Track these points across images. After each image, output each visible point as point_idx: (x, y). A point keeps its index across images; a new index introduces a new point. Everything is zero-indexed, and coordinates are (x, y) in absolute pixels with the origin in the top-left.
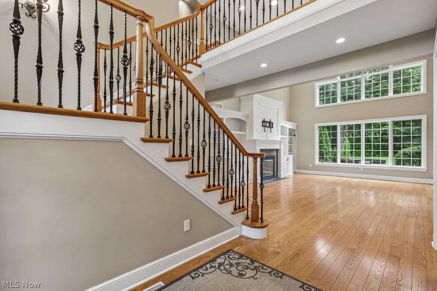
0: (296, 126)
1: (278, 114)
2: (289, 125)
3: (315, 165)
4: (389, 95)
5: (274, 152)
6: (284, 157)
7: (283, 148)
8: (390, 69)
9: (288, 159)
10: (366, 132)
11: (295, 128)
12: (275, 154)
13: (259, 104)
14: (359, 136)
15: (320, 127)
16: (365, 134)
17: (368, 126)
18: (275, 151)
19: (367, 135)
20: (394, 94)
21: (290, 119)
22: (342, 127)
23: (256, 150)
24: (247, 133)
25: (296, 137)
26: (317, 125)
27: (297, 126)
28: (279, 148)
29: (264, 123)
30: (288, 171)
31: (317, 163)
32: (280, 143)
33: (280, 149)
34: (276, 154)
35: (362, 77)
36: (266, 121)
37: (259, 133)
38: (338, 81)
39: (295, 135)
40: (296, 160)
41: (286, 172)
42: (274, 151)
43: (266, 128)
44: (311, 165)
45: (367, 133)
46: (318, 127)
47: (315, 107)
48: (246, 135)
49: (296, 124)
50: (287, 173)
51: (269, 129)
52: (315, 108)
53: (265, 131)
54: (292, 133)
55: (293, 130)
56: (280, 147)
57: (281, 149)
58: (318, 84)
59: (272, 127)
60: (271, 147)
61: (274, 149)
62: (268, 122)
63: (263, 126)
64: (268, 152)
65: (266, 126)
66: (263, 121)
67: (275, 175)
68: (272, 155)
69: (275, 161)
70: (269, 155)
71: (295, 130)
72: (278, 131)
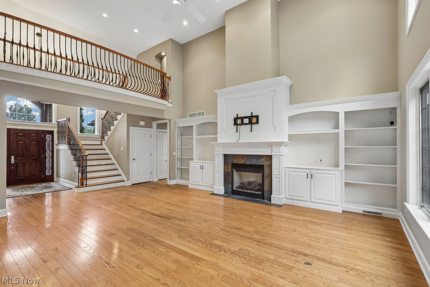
0: (397, 100)
1: (274, 98)
9: (310, 176)
12: (265, 163)
18: (265, 158)
23: (215, 155)
25: (398, 127)
26: (410, 88)
28: (269, 154)
30: (314, 200)
36: (240, 118)
37: (228, 135)
39: (392, 123)
40: (397, 186)
42: (263, 157)
46: (420, 89)
47: (407, 35)
50: (309, 203)
53: (237, 130)
56: (272, 153)
57: (273, 156)
59: (257, 122)
60: (246, 152)
61: (260, 155)
62: (246, 117)
63: (235, 124)
64: (246, 158)
65: (242, 124)
66: (235, 118)
67: (265, 195)
68: (257, 164)
69: (266, 174)
70: (248, 163)
71: (396, 108)
72: (274, 125)
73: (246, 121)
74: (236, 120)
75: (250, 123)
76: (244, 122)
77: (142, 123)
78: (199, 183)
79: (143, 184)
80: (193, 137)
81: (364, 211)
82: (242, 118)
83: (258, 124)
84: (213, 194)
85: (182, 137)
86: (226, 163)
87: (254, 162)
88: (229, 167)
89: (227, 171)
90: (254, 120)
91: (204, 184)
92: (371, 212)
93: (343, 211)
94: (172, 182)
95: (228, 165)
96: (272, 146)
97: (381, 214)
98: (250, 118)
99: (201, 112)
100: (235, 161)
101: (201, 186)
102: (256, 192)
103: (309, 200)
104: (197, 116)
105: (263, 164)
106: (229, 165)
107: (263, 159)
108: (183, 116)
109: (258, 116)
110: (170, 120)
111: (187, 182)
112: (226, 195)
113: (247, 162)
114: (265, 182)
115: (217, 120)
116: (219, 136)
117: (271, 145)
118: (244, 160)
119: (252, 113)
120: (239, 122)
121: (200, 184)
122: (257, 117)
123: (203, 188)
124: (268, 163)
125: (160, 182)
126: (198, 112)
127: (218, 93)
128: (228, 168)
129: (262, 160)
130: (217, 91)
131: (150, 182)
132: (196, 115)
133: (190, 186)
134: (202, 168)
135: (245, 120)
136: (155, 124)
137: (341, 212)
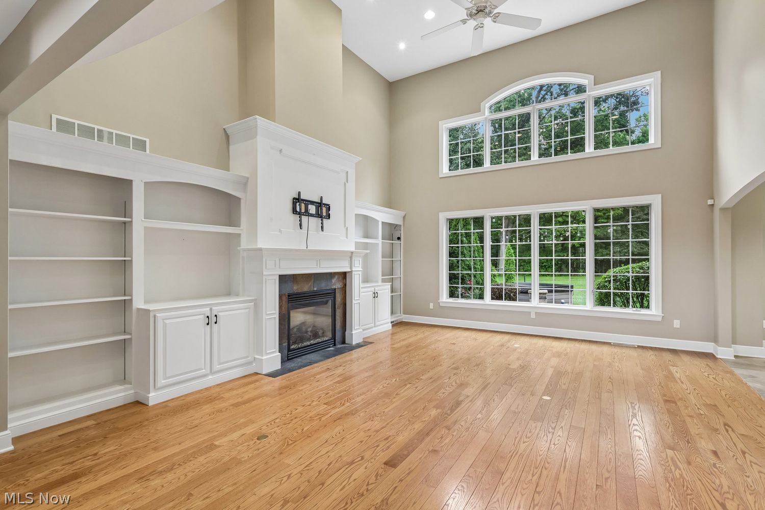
0: (402, 219)
1: (345, 184)
2: (383, 216)
3: (441, 305)
4: (587, 150)
5: (334, 280)
6: (362, 290)
7: (361, 269)
8: (589, 91)
9: (375, 295)
10: (541, 234)
11: (400, 222)
12: (336, 284)
13: (281, 151)
14: (528, 241)
15: (451, 221)
16: (540, 237)
17: (545, 219)
18: (337, 277)
19: (542, 238)
20: (595, 149)
21: (389, 202)
22: (494, 220)
24: (243, 229)
25: (402, 242)
26: (443, 217)
27: (404, 217)
28: (347, 270)
29: (298, 204)
30: (377, 323)
31: (444, 301)
32: (351, 257)
33: (351, 272)
34: (341, 284)
35: (534, 108)
36: (303, 200)
37: (280, 231)
38: (486, 118)
39: (399, 238)
40: (402, 293)
41: (373, 325)
42: (334, 277)
43: (304, 219)
44: (431, 306)
45: (542, 236)
46: (447, 219)
47: (440, 176)
48: (240, 234)
49: (403, 213)
50: (374, 329)
51: (314, 222)
52: (440, 178)
53: (301, 225)
54: (393, 233)
55: (396, 226)
56: (351, 268)
57: (353, 273)
58: (445, 124)
59: (328, 216)
60: (320, 267)
61: (331, 273)
62: (312, 203)
63: (294, 211)
64: (313, 280)
65: (307, 213)
66: (294, 199)
67: (336, 338)
68: (328, 289)
69: (338, 303)
70: (315, 289)
71: (401, 225)
72: (347, 226)
73: (312, 209)
74: (297, 200)
75: (319, 215)
76: (310, 212)
78: (201, 369)
80: (131, 222)
82: (307, 203)
83: (329, 218)
87: (323, 286)
88: (283, 302)
90: (324, 211)
91: (217, 367)
95: (281, 298)
98: (319, 205)
100: (295, 289)
101: (206, 375)
102: (324, 339)
105: (334, 287)
106: (285, 298)
107: (335, 279)
109: (330, 205)
113: (314, 287)
114: (336, 317)
118: (310, 284)
119: (322, 197)
120: (302, 207)
121: (202, 372)
122: (328, 207)
126: (114, 131)
128: (281, 307)
134: (211, 320)
135: (309, 206)
137: (391, 328)
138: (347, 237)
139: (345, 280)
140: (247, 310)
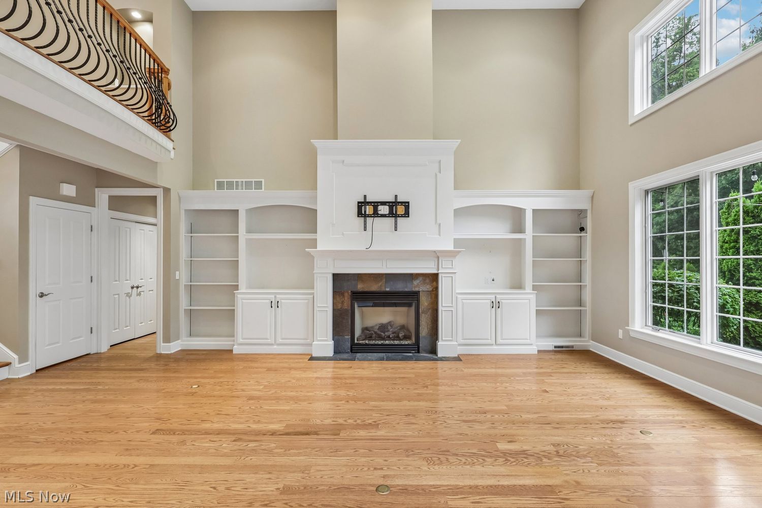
1: (437, 175)
3: (632, 334)
7: (455, 272)
9: (495, 305)
12: (420, 286)
18: (421, 278)
23: (315, 275)
25: (588, 235)
26: (638, 188)
27: (592, 197)
29: (364, 207)
30: (501, 341)
31: (637, 329)
33: (438, 274)
36: (371, 203)
37: (343, 234)
39: (582, 230)
40: (587, 309)
41: (492, 342)
42: (417, 278)
43: (371, 220)
47: (630, 123)
50: (494, 347)
51: (385, 222)
53: (365, 227)
56: (438, 269)
57: (441, 275)
59: (407, 214)
60: (387, 268)
61: (412, 274)
62: (383, 203)
63: (360, 214)
64: (386, 280)
65: (376, 214)
66: (359, 203)
67: (420, 345)
68: (406, 290)
69: (423, 307)
70: (388, 289)
71: (586, 211)
72: (438, 222)
73: (384, 210)
74: (361, 205)
75: (393, 214)
76: (380, 212)
77: (68, 190)
78: (267, 339)
79: (69, 364)
80: (238, 236)
81: (556, 347)
82: (376, 205)
83: (408, 217)
84: (312, 359)
85: (192, 235)
86: (337, 292)
87: (400, 287)
88: (346, 298)
89: (339, 307)
90: (401, 210)
91: (280, 341)
92: (562, 347)
93: (539, 351)
94: (173, 347)
95: (343, 294)
96: (438, 258)
97: (572, 347)
98: (393, 205)
99: (253, 180)
100: (360, 287)
101: (272, 345)
102: (403, 342)
103: (494, 343)
104: (240, 187)
105: (417, 289)
106: (346, 294)
107: (418, 281)
108: (196, 184)
109: (408, 203)
110: (167, 191)
111: (216, 341)
112: (338, 356)
113: (385, 288)
114: (420, 322)
115: (316, 203)
116: (319, 236)
117: (437, 256)
118: (380, 284)
119: (396, 196)
120: (369, 210)
121: (269, 341)
122: (406, 205)
123: (276, 349)
124: (428, 287)
125: (117, 351)
126: (244, 180)
127: (318, 147)
128: (343, 302)
129: (416, 282)
130: (317, 143)
131: (87, 354)
132: (237, 185)
133: (237, 350)
134: (275, 305)
135: (380, 208)
136: (103, 196)
137: (537, 353)
138: (440, 235)
139: (435, 283)
140: (306, 301)
